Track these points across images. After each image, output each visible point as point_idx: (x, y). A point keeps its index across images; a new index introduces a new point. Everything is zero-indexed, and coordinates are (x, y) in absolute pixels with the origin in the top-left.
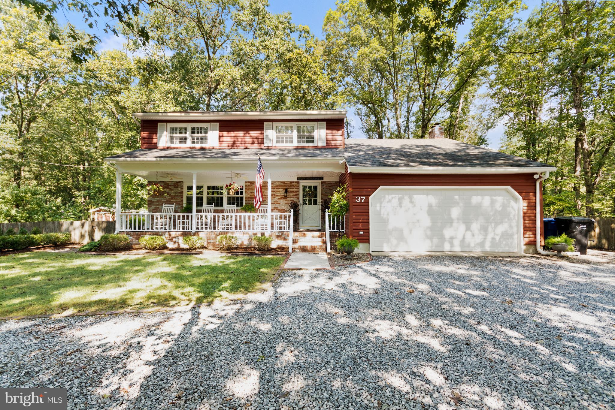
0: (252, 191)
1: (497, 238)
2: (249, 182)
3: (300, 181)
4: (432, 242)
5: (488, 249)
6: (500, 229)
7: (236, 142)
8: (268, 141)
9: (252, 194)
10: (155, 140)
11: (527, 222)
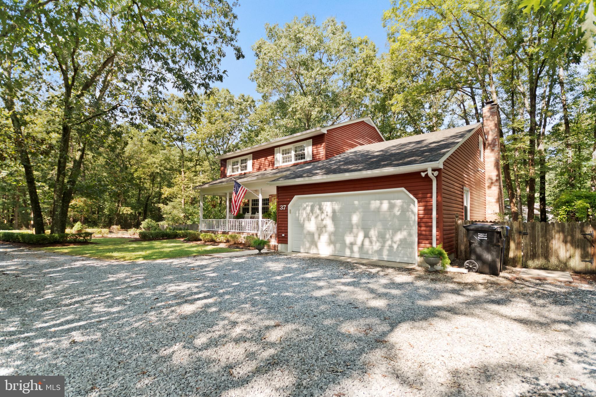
1: (395, 246)
4: (335, 247)
5: (385, 258)
6: (399, 236)
7: (261, 166)
8: (277, 163)
10: (226, 171)
11: (423, 228)
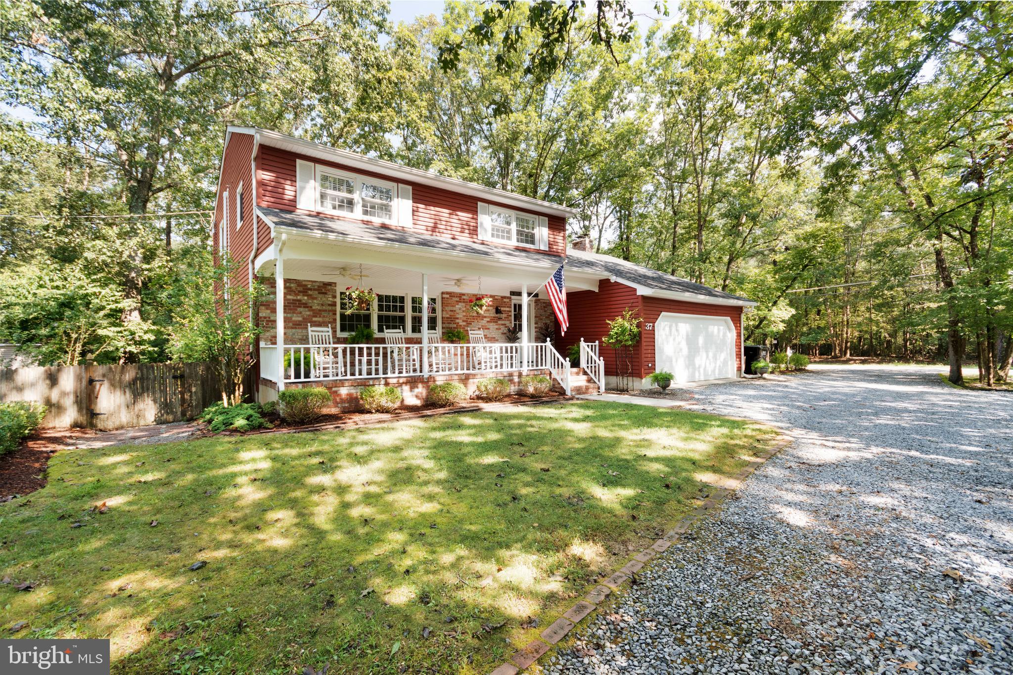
0: (452, 308)
1: (721, 365)
2: (447, 293)
3: (513, 297)
6: (722, 357)
7: (439, 226)
8: (483, 232)
9: (452, 314)
10: (289, 192)
